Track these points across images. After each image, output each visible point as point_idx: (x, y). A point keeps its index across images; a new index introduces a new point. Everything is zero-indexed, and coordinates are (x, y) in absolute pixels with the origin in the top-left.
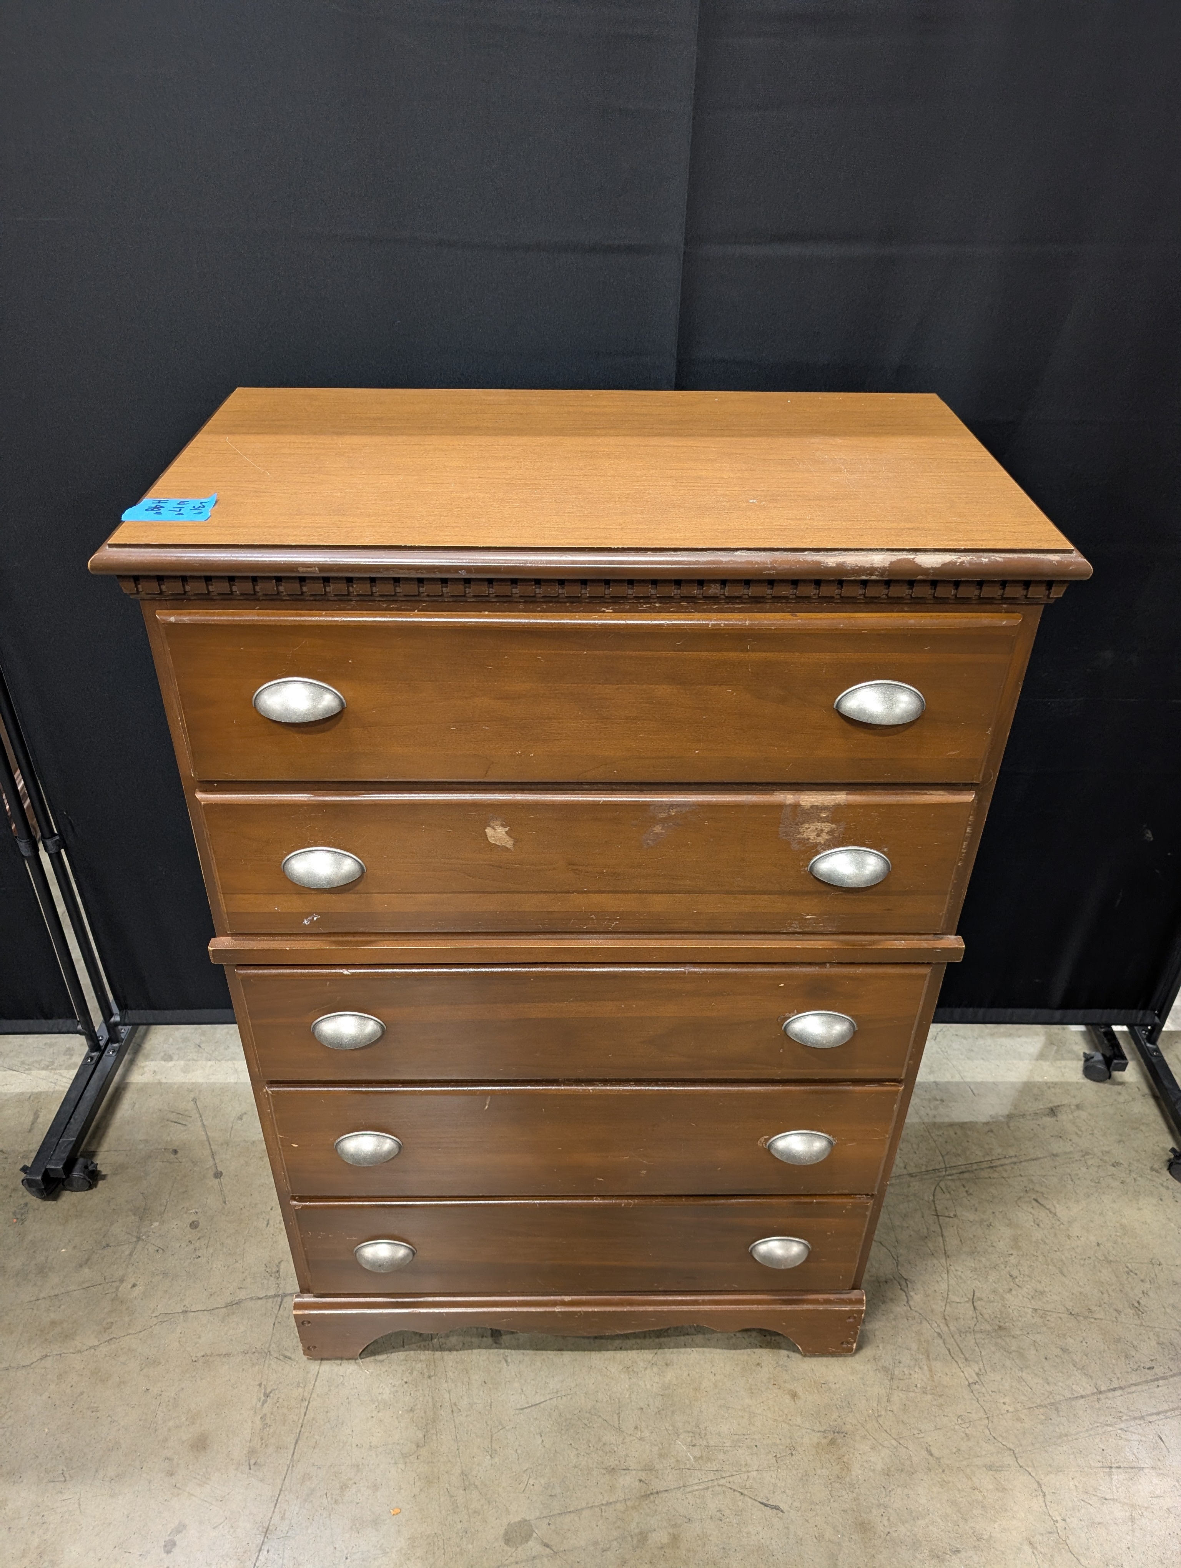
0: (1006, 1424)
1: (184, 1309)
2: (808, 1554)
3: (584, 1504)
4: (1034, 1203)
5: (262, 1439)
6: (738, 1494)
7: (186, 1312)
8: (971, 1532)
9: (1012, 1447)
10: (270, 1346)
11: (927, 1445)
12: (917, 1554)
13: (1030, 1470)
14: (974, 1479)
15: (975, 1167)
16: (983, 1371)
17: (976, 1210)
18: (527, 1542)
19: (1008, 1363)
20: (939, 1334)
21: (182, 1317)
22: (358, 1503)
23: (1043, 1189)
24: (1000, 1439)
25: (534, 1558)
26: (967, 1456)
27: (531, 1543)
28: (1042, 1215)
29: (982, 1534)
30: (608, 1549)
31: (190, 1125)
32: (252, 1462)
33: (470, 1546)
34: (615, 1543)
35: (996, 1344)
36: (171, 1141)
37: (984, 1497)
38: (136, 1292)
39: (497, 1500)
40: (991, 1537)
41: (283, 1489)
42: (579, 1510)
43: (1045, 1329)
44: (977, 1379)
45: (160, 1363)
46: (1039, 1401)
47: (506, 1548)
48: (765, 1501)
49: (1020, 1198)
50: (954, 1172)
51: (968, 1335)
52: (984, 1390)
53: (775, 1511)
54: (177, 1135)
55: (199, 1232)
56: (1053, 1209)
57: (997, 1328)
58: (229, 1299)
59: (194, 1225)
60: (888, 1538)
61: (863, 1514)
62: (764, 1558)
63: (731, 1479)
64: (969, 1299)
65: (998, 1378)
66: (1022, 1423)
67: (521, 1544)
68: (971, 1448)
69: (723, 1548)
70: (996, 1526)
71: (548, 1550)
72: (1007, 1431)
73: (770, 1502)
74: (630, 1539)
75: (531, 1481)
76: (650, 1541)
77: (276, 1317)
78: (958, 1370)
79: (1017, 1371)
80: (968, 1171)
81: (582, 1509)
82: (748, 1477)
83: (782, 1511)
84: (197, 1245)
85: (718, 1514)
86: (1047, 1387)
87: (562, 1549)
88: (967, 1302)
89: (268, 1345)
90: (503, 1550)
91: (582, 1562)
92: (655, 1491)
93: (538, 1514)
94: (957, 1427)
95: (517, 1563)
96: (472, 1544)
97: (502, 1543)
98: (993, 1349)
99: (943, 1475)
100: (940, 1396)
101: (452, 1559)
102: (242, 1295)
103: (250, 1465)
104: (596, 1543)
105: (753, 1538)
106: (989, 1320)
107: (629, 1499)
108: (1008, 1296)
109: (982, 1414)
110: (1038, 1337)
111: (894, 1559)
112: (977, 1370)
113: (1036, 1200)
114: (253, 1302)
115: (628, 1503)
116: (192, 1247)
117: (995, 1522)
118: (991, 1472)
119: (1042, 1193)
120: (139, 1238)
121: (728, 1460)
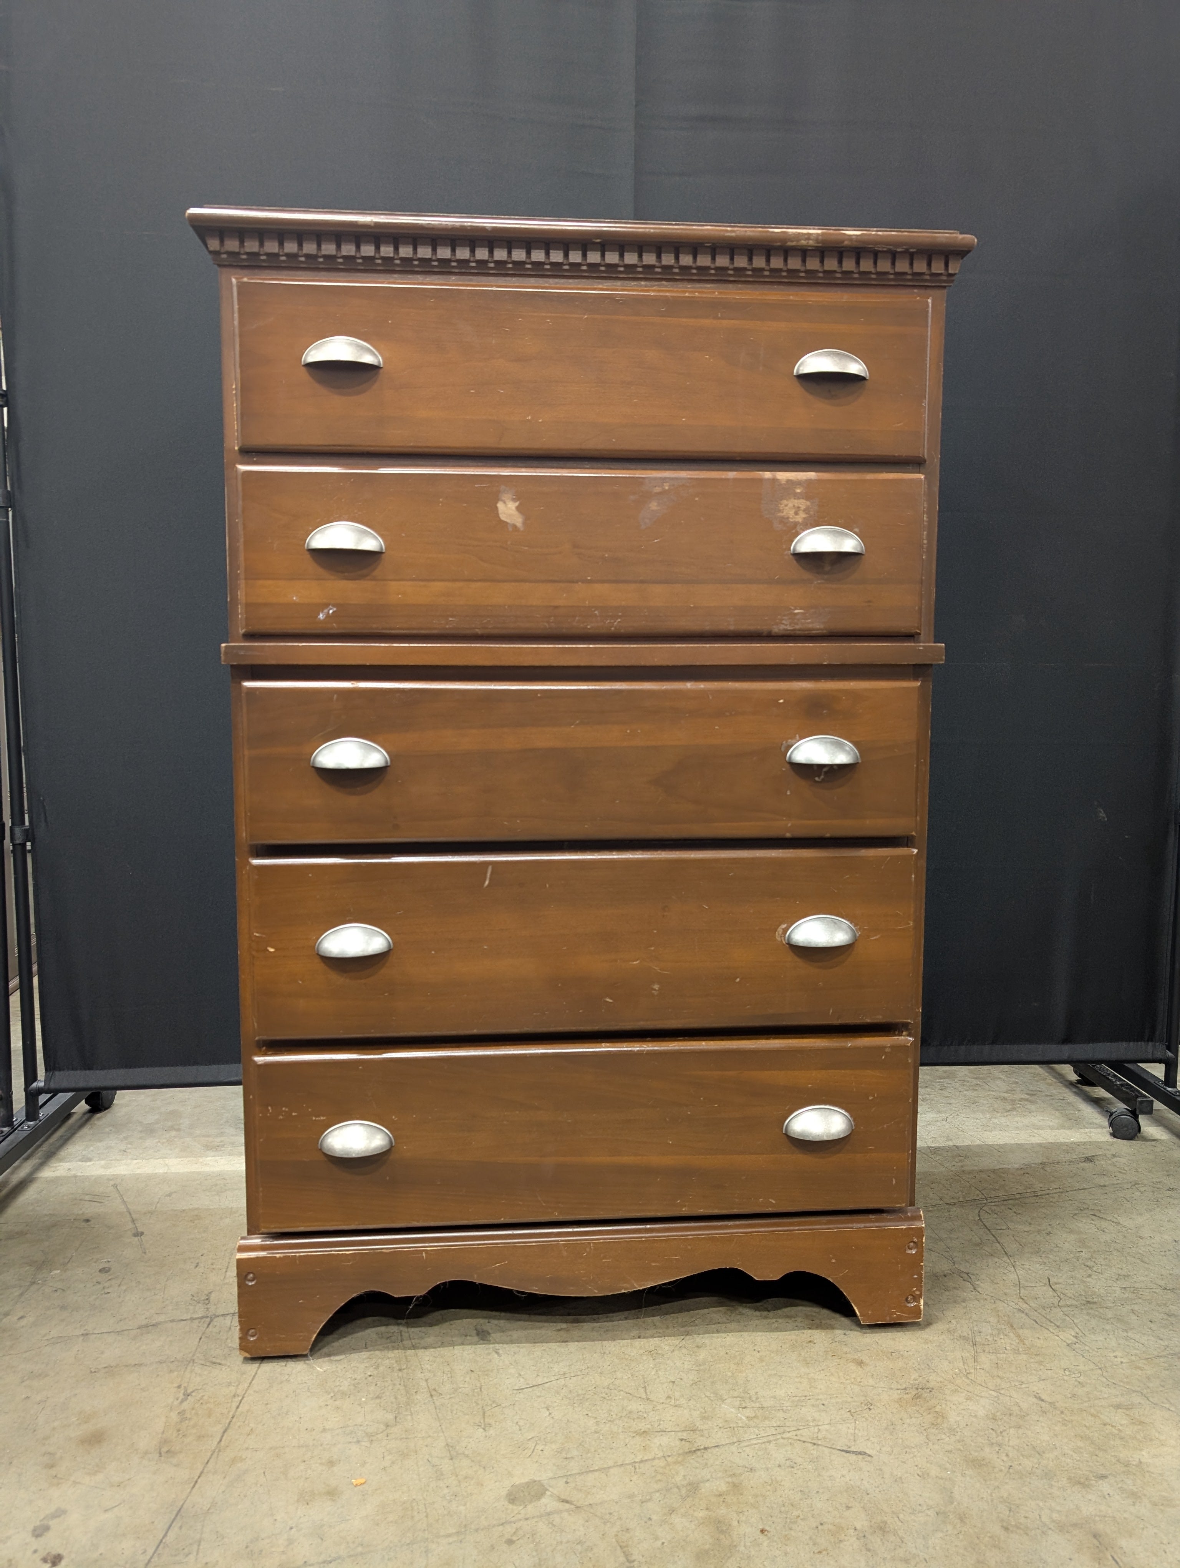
0: (1123, 1372)
1: (85, 1332)
2: (913, 1490)
3: (611, 1463)
4: (1093, 1217)
5: (179, 1431)
6: (810, 1445)
7: (87, 1334)
8: (1114, 1460)
9: (1139, 1389)
10: (194, 1355)
11: (1035, 1393)
12: (1053, 1483)
13: (1167, 1406)
14: (1102, 1416)
15: (1018, 1196)
16: (1081, 1334)
17: (1030, 1224)
18: (539, 1499)
19: (1108, 1327)
20: (1019, 1310)
21: (81, 1338)
22: (307, 1478)
23: (1099, 1208)
24: (1122, 1384)
25: (549, 1514)
26: (1087, 1399)
27: (544, 1501)
28: (1104, 1224)
29: (1129, 1461)
30: (649, 1500)
31: (107, 1203)
32: (164, 1450)
33: (462, 1508)
34: (657, 1494)
35: (1088, 1314)
36: (83, 1214)
37: (1120, 1430)
38: (23, 1322)
39: (495, 1465)
40: (1141, 1462)
41: (205, 1471)
42: (605, 1469)
43: (1140, 1301)
44: (1076, 1340)
45: (47, 1376)
46: (1156, 1353)
47: (511, 1506)
48: (845, 1448)
49: (1075, 1214)
50: (997, 1200)
51: (1053, 1308)
52: (1087, 1348)
53: (860, 1457)
54: (89, 1209)
55: (110, 1275)
56: (1115, 1220)
57: (1085, 1302)
58: (144, 1323)
59: (103, 1271)
60: (1011, 1470)
61: (973, 1452)
62: (856, 1497)
63: (797, 1433)
64: (1045, 1284)
65: (1102, 1338)
66: (1142, 1370)
67: (531, 1502)
68: (1088, 1393)
69: (801, 1491)
70: (1144, 1453)
71: (567, 1506)
72: (1127, 1377)
73: (852, 1449)
74: (675, 1490)
75: (539, 1447)
76: (703, 1490)
77: (203, 1333)
78: (1052, 1335)
79: (1121, 1333)
80: (1011, 1199)
81: (609, 1468)
82: (819, 1430)
83: (870, 1456)
84: (107, 1284)
85: (788, 1462)
86: (1161, 1342)
87: (587, 1503)
88: (1044, 1286)
89: (191, 1355)
90: (507, 1509)
91: (616, 1514)
92: (702, 1447)
93: (551, 1475)
94: (1065, 1378)
95: (527, 1519)
96: (465, 1505)
97: (506, 1503)
98: (1087, 1317)
99: (1063, 1416)
100: (1037, 1355)
101: (437, 1521)
102: (161, 1318)
103: (160, 1453)
104: (631, 1496)
105: (838, 1480)
106: (1073, 1297)
107: (669, 1456)
108: (1088, 1280)
109: (1092, 1366)
110: (1136, 1307)
111: (1025, 1488)
112: (1073, 1334)
113: (1095, 1215)
114: (175, 1323)
115: (669, 1459)
116: (101, 1286)
117: (1142, 1450)
118: (1120, 1410)
119: (1100, 1211)
120: (33, 1283)
121: (790, 1417)
